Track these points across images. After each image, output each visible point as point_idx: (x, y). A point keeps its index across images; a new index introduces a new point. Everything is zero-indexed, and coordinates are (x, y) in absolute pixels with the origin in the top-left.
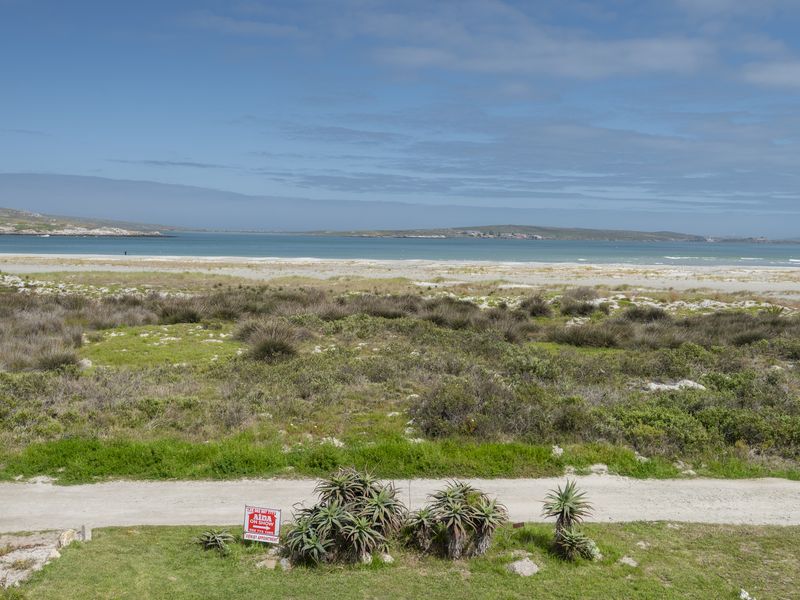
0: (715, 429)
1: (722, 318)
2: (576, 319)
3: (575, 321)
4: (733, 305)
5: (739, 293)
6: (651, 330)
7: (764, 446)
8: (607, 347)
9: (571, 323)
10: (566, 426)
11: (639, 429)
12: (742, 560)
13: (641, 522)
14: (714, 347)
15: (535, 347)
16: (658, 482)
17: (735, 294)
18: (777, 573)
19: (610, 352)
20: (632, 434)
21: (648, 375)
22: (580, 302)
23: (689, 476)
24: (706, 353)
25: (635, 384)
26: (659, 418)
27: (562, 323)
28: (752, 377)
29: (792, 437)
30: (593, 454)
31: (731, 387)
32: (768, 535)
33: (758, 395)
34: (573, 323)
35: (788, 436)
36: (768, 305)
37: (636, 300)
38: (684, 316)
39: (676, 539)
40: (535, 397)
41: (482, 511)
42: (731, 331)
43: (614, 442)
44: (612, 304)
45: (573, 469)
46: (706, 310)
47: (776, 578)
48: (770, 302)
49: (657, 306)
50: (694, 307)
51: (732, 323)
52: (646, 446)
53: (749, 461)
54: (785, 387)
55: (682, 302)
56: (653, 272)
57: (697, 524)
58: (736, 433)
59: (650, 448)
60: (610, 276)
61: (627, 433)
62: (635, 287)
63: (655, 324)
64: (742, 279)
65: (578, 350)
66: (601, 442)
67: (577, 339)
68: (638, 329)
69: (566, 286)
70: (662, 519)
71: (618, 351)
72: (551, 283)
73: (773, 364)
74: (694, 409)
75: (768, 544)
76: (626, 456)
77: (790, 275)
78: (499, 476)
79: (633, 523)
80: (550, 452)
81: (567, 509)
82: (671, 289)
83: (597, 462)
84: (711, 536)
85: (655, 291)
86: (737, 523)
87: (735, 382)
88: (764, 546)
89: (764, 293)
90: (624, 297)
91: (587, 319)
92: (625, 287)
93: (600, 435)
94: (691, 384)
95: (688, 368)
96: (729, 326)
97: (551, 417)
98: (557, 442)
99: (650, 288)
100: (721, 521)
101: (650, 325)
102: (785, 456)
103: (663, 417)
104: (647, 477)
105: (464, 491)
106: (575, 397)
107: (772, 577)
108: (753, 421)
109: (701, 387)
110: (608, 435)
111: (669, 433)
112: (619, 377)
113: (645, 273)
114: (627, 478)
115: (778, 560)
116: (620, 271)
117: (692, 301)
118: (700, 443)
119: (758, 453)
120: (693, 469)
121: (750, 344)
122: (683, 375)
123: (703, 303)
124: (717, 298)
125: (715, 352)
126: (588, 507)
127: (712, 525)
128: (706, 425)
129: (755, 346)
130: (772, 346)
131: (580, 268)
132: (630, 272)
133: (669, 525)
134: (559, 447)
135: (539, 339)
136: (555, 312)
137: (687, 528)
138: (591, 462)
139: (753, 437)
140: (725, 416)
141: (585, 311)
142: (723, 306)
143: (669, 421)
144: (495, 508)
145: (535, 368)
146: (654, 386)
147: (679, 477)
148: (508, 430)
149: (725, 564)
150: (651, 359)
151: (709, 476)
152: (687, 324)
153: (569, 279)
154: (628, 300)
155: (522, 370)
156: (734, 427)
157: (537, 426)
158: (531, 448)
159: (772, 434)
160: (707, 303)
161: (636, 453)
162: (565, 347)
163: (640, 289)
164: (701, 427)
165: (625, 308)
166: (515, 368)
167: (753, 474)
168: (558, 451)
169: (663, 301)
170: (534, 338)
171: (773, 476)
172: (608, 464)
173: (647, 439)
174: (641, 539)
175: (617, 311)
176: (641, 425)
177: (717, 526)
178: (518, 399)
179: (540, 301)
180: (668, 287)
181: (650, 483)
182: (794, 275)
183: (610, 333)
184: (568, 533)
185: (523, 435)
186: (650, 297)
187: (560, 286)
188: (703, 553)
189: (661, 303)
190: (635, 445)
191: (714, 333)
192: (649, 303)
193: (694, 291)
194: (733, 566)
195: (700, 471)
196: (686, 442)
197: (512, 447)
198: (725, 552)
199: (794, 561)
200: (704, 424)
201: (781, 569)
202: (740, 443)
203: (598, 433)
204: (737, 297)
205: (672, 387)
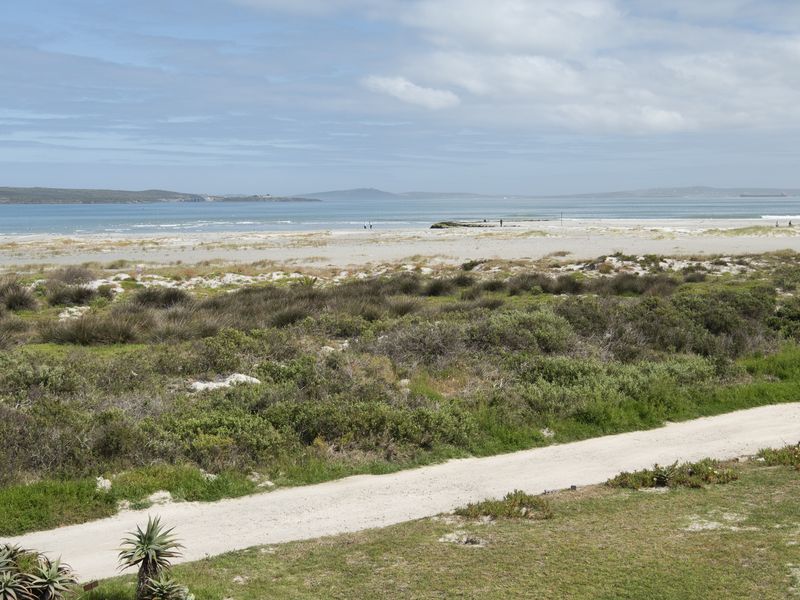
0: (288, 429)
1: (254, 296)
2: (71, 309)
3: (70, 313)
4: (259, 278)
5: (260, 263)
6: (174, 317)
7: (344, 441)
8: (123, 342)
9: (64, 316)
10: (110, 449)
11: (202, 440)
12: (353, 574)
13: (230, 554)
14: (253, 331)
15: (31, 352)
16: (233, 502)
17: (255, 264)
18: (391, 581)
19: (129, 348)
20: (193, 448)
21: (190, 372)
22: (71, 287)
23: (268, 489)
24: (248, 338)
25: (177, 386)
26: (221, 424)
27: (52, 316)
28: (310, 362)
29: (370, 425)
30: (150, 480)
31: (290, 376)
32: (370, 541)
33: (323, 382)
34: (68, 315)
35: (366, 425)
36: (298, 276)
37: (143, 280)
38: (207, 297)
39: (275, 565)
40: (59, 417)
41: (43, 577)
42: (269, 310)
43: (171, 461)
44: (114, 286)
45: (128, 503)
46: (229, 286)
47: (392, 586)
48: (300, 273)
49: (171, 285)
50: (214, 283)
51: (266, 300)
52: (213, 460)
53: (330, 461)
54: (348, 370)
55: (200, 278)
56: (151, 242)
57: (292, 542)
58: (311, 429)
59: (218, 462)
60: (97, 250)
61: (187, 447)
62: (135, 262)
63: (178, 309)
64: (258, 247)
65: (88, 351)
66: (157, 463)
67: (81, 336)
68: (158, 315)
69: (44, 265)
70: (253, 545)
71: (139, 347)
72: (22, 263)
73: (323, 345)
74: (258, 408)
75: (374, 550)
76: (191, 476)
77: (309, 239)
78: (31, 529)
79: (221, 556)
80: (95, 486)
81: (152, 553)
82: (179, 262)
83: (157, 489)
84: (311, 554)
85: (160, 266)
86: (334, 533)
87: (293, 370)
88: (371, 553)
89: (286, 262)
90: (127, 276)
91: (85, 308)
92: (122, 264)
93: (154, 455)
94: (243, 378)
95: (238, 359)
96: (263, 303)
97: (88, 440)
98: (102, 472)
99: (152, 263)
100: (317, 535)
101: (171, 310)
102: (365, 448)
103: (226, 422)
104: (219, 498)
105: (11, 556)
106: (112, 410)
107: (388, 586)
108: (329, 413)
109: (255, 380)
110: (163, 454)
111: (238, 440)
112: (155, 379)
113: (142, 244)
114: (196, 503)
115: (388, 566)
116: (109, 243)
117: (212, 277)
118: (275, 447)
119: (337, 450)
120: (270, 480)
121: (293, 322)
122: (233, 368)
123: (225, 278)
124: (239, 271)
125: (255, 337)
126: (176, 546)
127: (309, 541)
128: (276, 425)
129: (300, 325)
130: (319, 323)
131: (55, 241)
132: (122, 244)
133: (263, 551)
134: (105, 478)
135: (28, 340)
136: (40, 302)
137: (285, 549)
138: (150, 490)
139: (330, 431)
140: (296, 411)
141: (81, 297)
142: (248, 280)
143: (234, 426)
144: (60, 569)
145: (46, 380)
146: (200, 386)
147: (257, 492)
148: (31, 465)
149: (336, 584)
150: (185, 353)
151: (290, 485)
152: (215, 305)
153: (43, 257)
154: (134, 280)
155: (28, 384)
156: (308, 422)
157: (71, 454)
158: (68, 485)
159: (350, 425)
160: (230, 278)
161: (202, 470)
162: (69, 348)
163: (141, 266)
164: (271, 428)
165: (131, 291)
166: (18, 382)
167: (336, 474)
168: (104, 484)
169: (177, 278)
170: (24, 339)
171: (357, 473)
172: (169, 489)
173: (213, 452)
174: (236, 573)
175: (124, 296)
176: (202, 435)
177: (313, 541)
178: (39, 423)
179: (17, 288)
180: (175, 261)
181: (225, 505)
182: (313, 239)
183: (125, 323)
184: (155, 583)
185: (53, 469)
186: (160, 274)
187: (35, 267)
188: (309, 575)
189: (175, 282)
190: (199, 462)
191: (249, 313)
192: (162, 283)
193: (207, 263)
194: (345, 582)
195: (278, 480)
196: (258, 449)
197: (41, 488)
198: (332, 568)
199: (405, 563)
200: (273, 424)
201: (394, 575)
202: (318, 441)
203: (152, 453)
204: (258, 268)
205: (222, 384)
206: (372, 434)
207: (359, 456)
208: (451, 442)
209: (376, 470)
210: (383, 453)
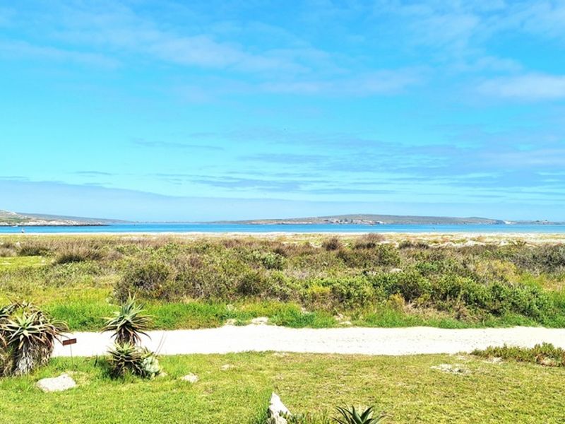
0: (381, 288)
7: (421, 301)
23: (344, 326)
45: (234, 321)
52: (313, 302)
59: (316, 304)
102: (440, 309)
111: (334, 290)
114: (283, 327)
119: (415, 306)
120: (350, 321)
134: (233, 305)
138: (254, 315)
151: (363, 326)
161: (303, 308)
172: (269, 316)
173: (314, 296)
195: (356, 322)
202: (394, 296)
206: (448, 299)
207: (432, 313)
208: (522, 313)
209: (443, 325)
210: (455, 314)
